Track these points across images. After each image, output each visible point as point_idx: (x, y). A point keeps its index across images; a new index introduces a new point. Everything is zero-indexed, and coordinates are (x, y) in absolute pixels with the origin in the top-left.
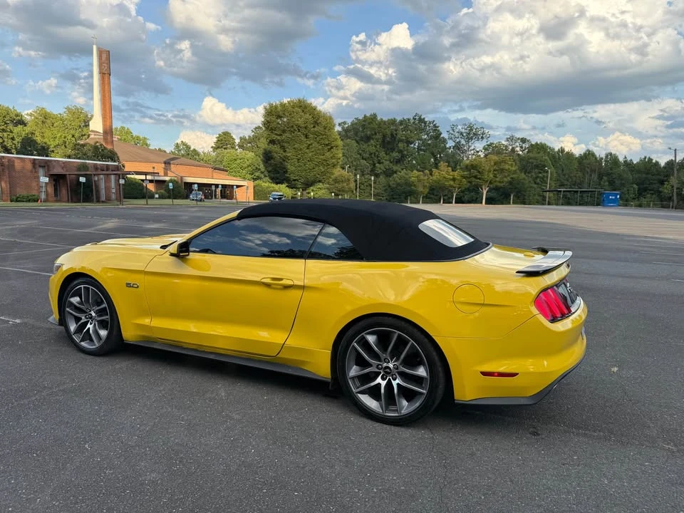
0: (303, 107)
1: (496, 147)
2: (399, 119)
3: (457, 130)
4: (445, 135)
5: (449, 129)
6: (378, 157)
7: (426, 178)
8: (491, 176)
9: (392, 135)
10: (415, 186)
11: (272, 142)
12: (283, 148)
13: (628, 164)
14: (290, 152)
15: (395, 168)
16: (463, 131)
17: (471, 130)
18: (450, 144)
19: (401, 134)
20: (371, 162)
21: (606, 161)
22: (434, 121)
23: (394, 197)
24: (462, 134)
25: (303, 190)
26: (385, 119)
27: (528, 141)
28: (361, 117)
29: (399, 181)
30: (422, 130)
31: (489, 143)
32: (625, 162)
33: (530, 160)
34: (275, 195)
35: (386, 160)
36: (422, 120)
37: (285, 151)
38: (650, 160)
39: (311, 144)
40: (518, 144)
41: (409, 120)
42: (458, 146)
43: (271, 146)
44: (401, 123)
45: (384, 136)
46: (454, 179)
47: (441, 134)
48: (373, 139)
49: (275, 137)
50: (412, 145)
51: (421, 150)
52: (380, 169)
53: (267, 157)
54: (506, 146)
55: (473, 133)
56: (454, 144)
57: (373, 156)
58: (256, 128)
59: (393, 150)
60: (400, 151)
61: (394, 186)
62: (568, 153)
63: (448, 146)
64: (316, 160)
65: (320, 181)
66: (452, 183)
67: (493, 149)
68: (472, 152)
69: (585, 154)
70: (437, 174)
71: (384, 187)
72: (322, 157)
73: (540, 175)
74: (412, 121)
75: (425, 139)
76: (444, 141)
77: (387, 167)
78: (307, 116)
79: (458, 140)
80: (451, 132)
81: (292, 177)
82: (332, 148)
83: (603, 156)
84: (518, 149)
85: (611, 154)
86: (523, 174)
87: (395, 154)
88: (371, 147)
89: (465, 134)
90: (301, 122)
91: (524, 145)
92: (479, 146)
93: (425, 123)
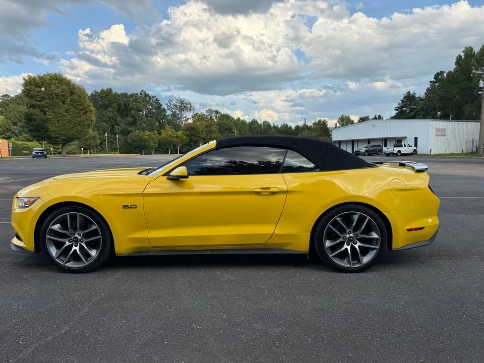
0: (59, 80)
1: (200, 116)
2: (129, 93)
3: (173, 104)
4: (164, 106)
5: (167, 102)
6: (115, 121)
7: (155, 136)
8: (205, 134)
9: (125, 104)
10: (147, 142)
11: (33, 106)
12: (43, 111)
13: (276, 128)
14: (50, 115)
15: (130, 129)
16: (177, 104)
17: (182, 104)
18: (169, 113)
19: (132, 104)
20: (110, 124)
21: (264, 126)
22: (156, 96)
23: (132, 150)
24: (176, 106)
25: (63, 145)
26: (119, 93)
27: (220, 113)
28: (99, 90)
29: (135, 138)
30: (148, 102)
31: (195, 113)
32: (274, 126)
33: (223, 125)
34: (36, 150)
35: (122, 123)
36: (146, 95)
37: (45, 114)
38: (287, 125)
39: (69, 109)
40: (213, 114)
41: (137, 94)
42: (174, 115)
43: (31, 110)
44: (132, 96)
45: (119, 105)
46: (177, 137)
47: (161, 106)
48: (110, 107)
49: (34, 103)
50: (141, 113)
51: (148, 116)
52: (118, 129)
53: (29, 118)
54: (206, 116)
55: (184, 106)
56: (171, 113)
57: (111, 119)
58: (3, 96)
59: (127, 116)
60: (133, 117)
61: (131, 142)
62: (242, 121)
63: (167, 114)
64: (74, 121)
65: (78, 138)
66: (176, 139)
67: (199, 117)
68: (185, 119)
69: (252, 122)
70: (164, 133)
71: (123, 142)
72: (79, 119)
73: (229, 135)
74: (139, 95)
75: (150, 109)
76: (164, 110)
77: (124, 128)
78: (64, 87)
79: (174, 111)
80: (169, 104)
81: (53, 135)
82: (87, 112)
83: (262, 123)
84: (214, 117)
85: (266, 122)
86: (219, 134)
87: (129, 119)
88: (109, 113)
89: (178, 107)
90: (59, 91)
91: (217, 115)
92: (188, 115)
93: (149, 97)
